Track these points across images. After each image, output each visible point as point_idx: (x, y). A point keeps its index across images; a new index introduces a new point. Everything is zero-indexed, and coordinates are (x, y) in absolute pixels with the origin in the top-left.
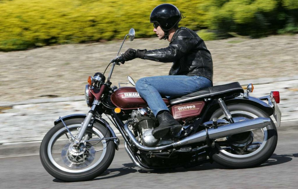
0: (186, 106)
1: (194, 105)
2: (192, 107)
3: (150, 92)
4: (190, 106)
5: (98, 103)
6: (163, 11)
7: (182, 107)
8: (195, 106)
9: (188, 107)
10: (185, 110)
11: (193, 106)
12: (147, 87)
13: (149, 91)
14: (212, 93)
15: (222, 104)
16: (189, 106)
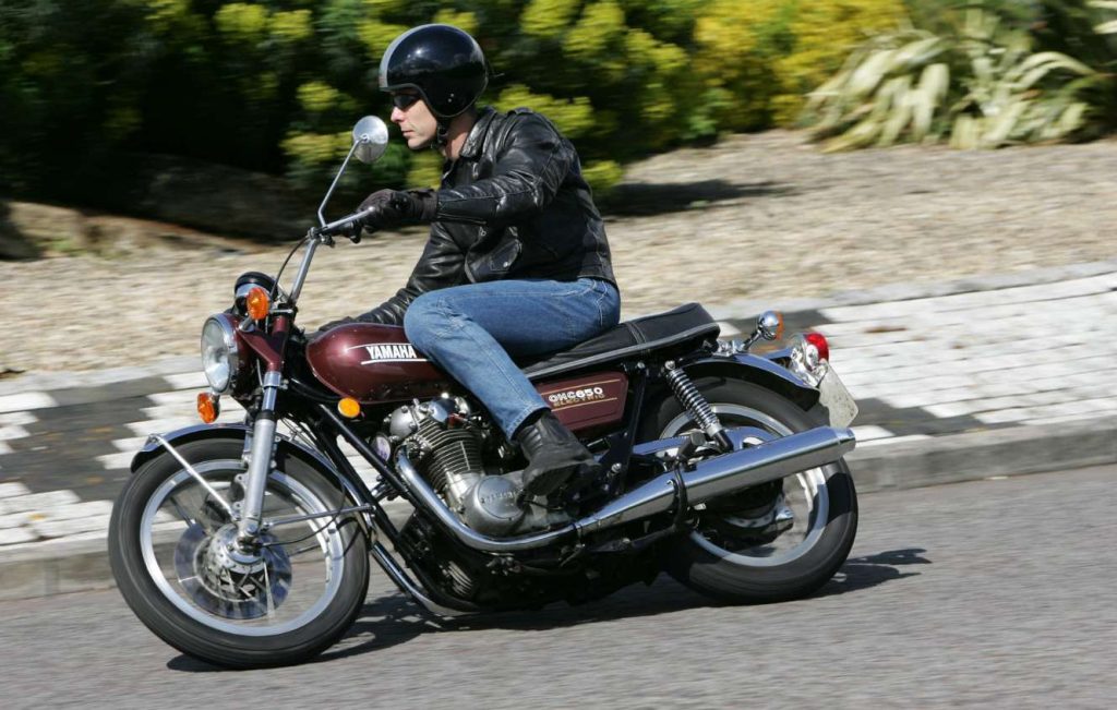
0: (575, 390)
1: (598, 386)
2: (595, 394)
3: (477, 345)
4: (587, 391)
5: (282, 384)
6: (419, 52)
7: (561, 393)
8: (601, 391)
9: (580, 394)
10: (574, 404)
11: (595, 389)
12: (462, 329)
13: (474, 343)
14: (643, 342)
15: (681, 383)
16: (583, 389)
